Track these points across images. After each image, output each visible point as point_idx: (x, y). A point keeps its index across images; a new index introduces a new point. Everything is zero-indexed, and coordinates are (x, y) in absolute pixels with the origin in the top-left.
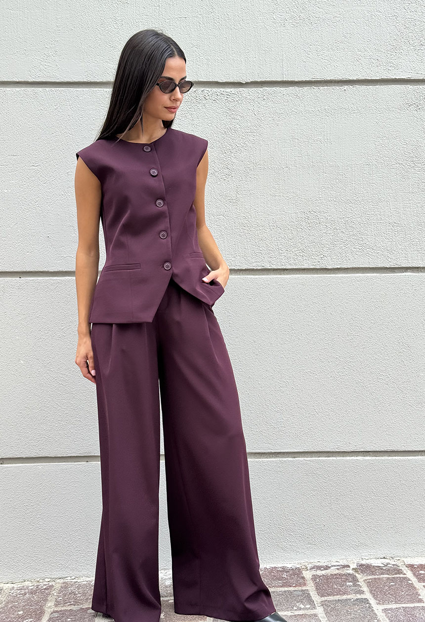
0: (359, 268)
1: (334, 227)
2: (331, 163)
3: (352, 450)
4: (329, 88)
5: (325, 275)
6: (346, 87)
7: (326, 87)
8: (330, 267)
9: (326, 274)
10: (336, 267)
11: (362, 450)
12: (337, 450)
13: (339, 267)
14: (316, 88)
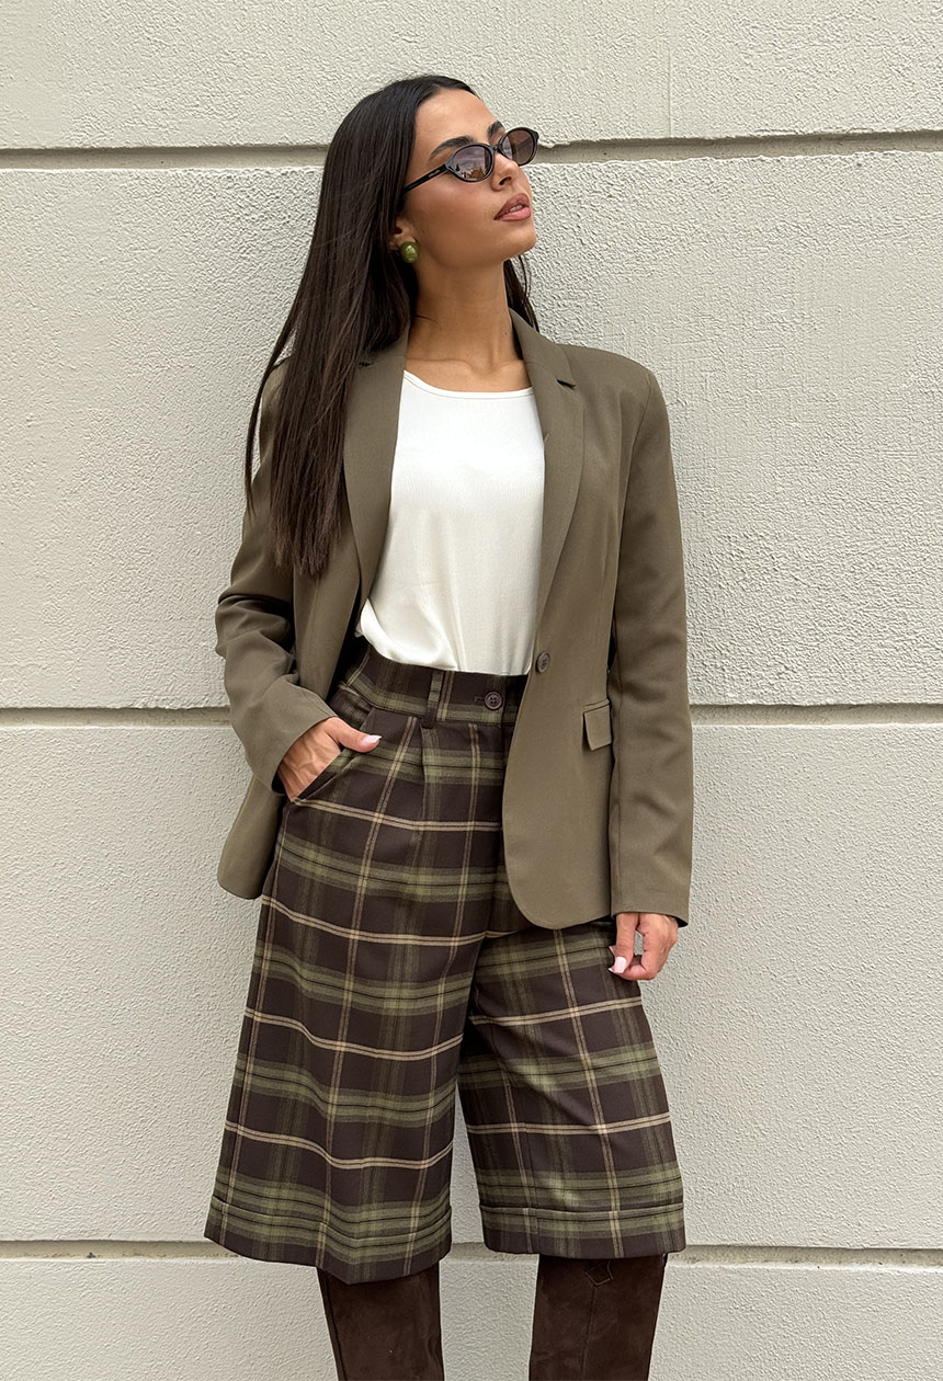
0: (895, 704)
1: (818, 582)
2: (812, 390)
3: (866, 1246)
4: (810, 158)
5: (789, 726)
6: (862, 156)
7: (801, 157)
8: (805, 703)
9: (793, 720)
10: (823, 703)
11: (896, 1245)
12: (821, 1244)
13: (831, 701)
14: (769, 159)
